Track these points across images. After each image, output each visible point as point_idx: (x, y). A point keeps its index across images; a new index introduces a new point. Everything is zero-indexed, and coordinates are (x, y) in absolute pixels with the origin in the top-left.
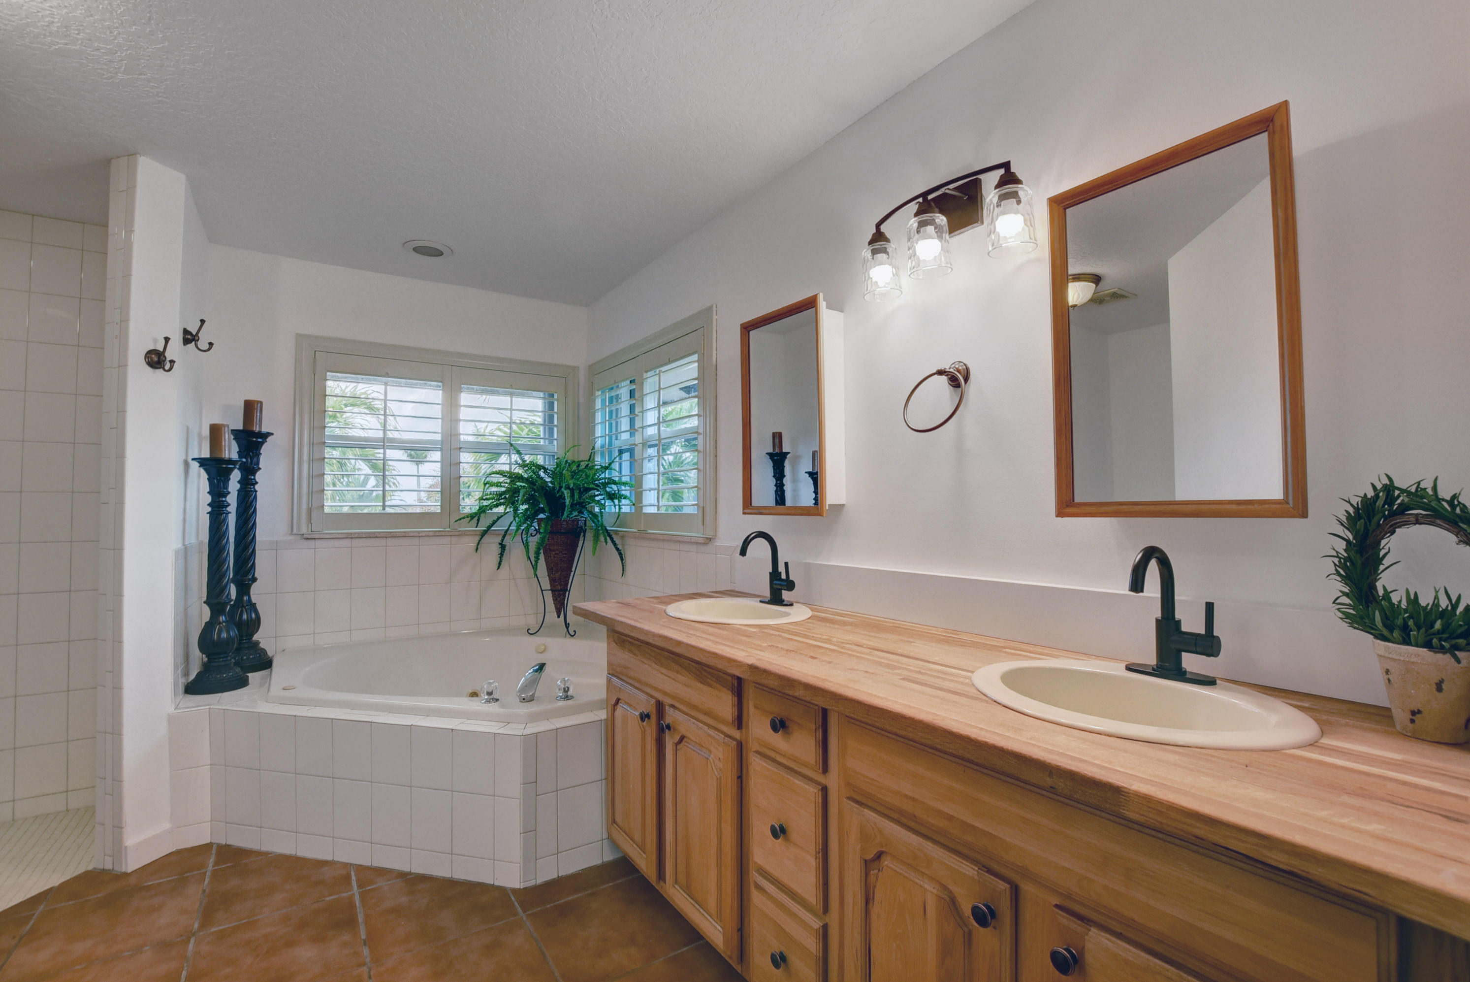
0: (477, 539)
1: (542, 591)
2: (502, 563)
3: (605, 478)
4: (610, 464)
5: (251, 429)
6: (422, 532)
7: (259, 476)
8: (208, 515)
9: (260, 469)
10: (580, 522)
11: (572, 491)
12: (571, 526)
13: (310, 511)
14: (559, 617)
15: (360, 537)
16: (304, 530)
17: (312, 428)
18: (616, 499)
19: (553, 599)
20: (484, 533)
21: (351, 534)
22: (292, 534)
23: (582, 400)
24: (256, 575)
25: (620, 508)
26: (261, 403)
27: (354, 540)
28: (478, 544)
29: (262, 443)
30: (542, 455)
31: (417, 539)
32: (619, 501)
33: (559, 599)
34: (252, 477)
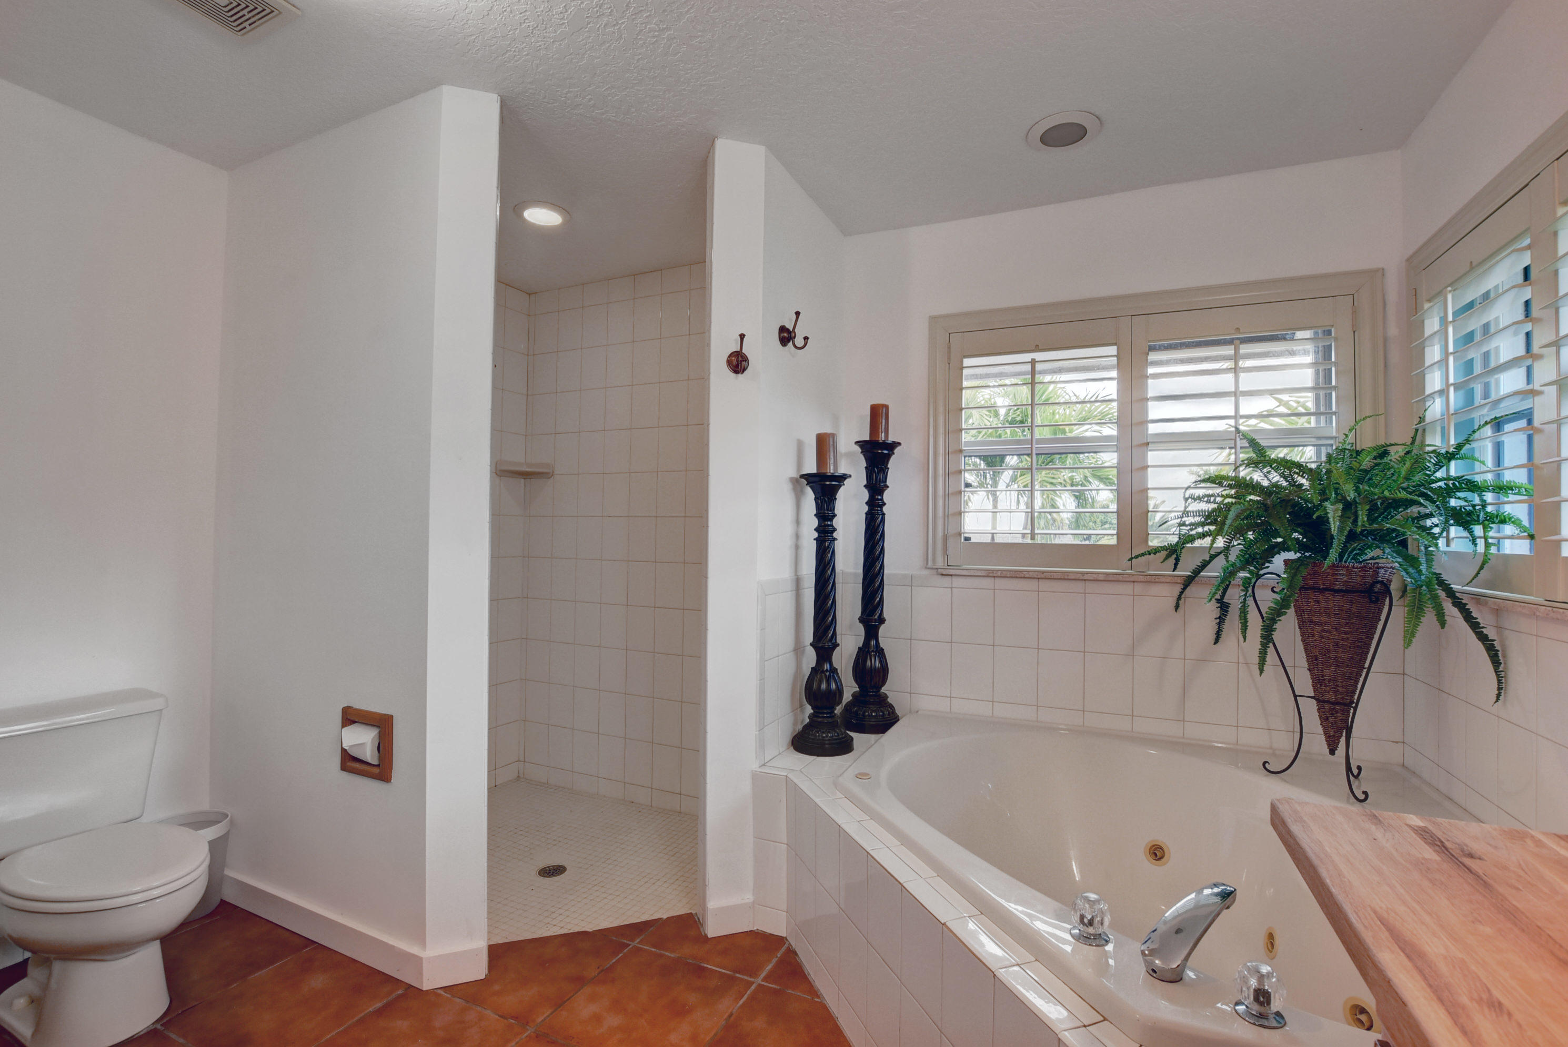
0: (1177, 589)
1: (1295, 696)
2: (1223, 634)
3: (1448, 478)
4: (1459, 447)
5: (877, 439)
6: (1087, 573)
7: (887, 496)
8: (815, 541)
9: (888, 487)
10: (1382, 571)
11: (1349, 507)
12: (1359, 579)
13: (945, 538)
14: (1332, 752)
15: (1004, 575)
16: (940, 563)
17: (947, 433)
18: (1478, 522)
19: (1320, 717)
20: (1188, 582)
21: (993, 571)
22: (926, 568)
23: (1393, 331)
24: (885, 615)
25: (1487, 545)
26: (887, 407)
27: (997, 580)
28: (1179, 598)
29: (888, 457)
30: (1314, 445)
31: (1081, 584)
32: (1485, 528)
33: (1331, 719)
34: (879, 497)
